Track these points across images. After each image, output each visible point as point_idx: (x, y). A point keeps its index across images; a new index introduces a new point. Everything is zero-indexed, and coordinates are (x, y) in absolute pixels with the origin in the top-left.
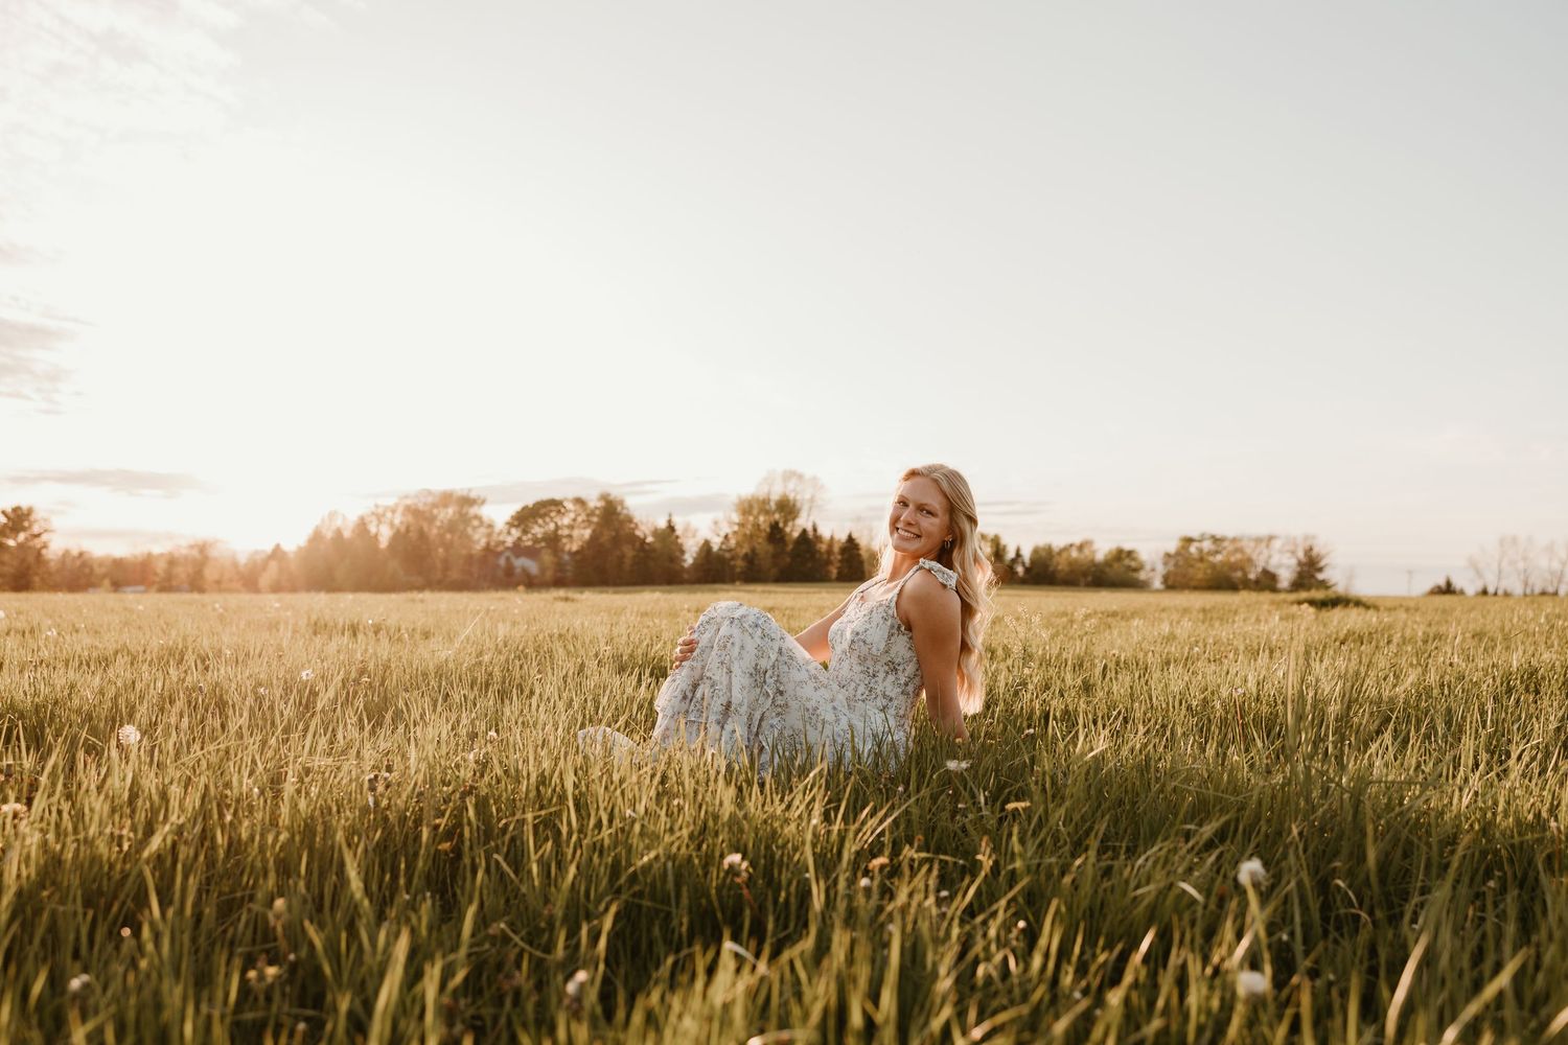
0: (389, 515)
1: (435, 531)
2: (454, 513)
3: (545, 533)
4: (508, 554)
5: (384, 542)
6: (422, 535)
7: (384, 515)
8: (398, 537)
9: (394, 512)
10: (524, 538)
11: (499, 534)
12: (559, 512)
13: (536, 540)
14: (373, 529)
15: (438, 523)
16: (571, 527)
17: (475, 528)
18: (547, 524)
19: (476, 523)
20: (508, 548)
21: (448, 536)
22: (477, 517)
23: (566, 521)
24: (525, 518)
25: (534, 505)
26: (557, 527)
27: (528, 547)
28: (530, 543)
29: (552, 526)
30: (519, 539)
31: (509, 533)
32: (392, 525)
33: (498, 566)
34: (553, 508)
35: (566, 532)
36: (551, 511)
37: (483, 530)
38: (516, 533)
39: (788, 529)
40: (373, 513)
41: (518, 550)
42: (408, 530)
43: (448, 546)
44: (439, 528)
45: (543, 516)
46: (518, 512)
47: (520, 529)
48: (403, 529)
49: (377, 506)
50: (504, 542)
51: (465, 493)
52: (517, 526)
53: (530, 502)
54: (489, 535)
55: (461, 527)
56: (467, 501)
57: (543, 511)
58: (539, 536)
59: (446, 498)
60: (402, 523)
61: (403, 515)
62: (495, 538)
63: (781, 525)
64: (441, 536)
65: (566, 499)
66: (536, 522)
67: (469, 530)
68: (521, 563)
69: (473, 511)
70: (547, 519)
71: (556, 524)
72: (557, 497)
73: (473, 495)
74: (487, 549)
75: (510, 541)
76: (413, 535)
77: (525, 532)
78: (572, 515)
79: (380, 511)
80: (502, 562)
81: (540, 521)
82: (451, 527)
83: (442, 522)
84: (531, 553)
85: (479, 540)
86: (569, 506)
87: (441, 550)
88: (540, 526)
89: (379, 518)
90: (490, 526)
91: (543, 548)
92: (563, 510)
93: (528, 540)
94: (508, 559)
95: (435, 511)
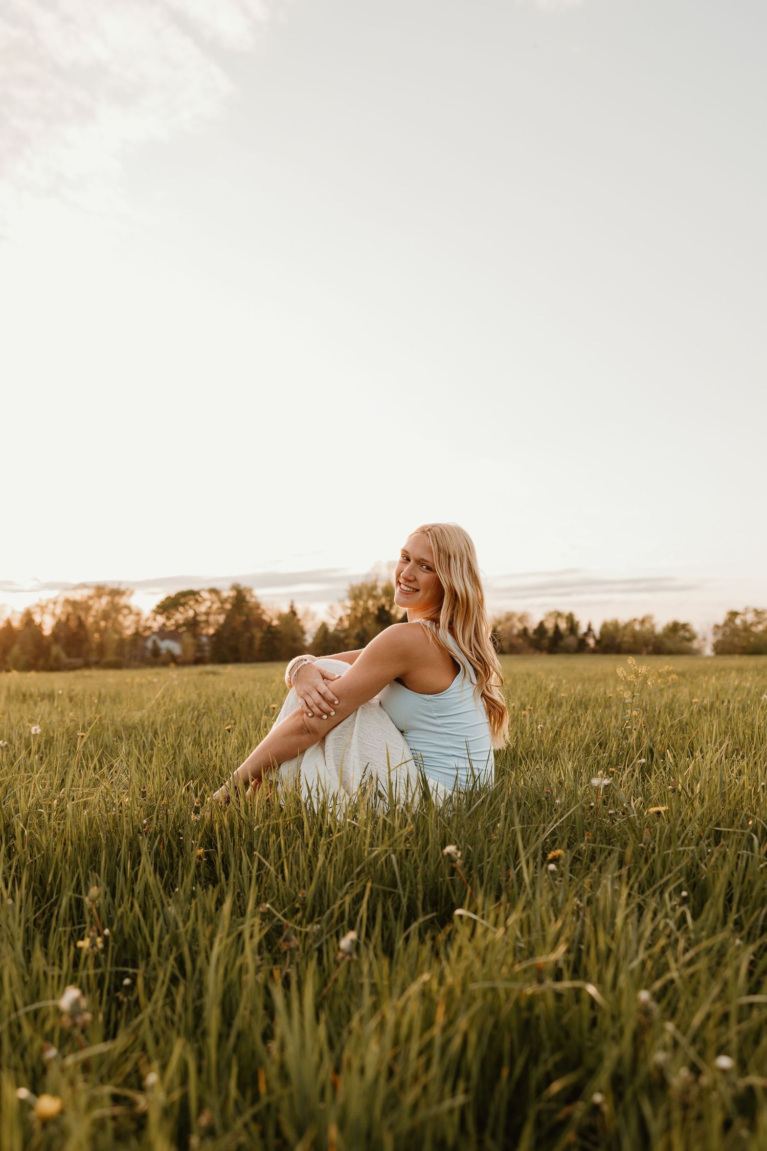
0: (51, 606)
1: (91, 620)
2: (108, 603)
3: (186, 619)
4: (154, 637)
5: (47, 631)
6: (81, 624)
7: (46, 606)
8: (60, 626)
9: (55, 603)
10: (168, 624)
11: (147, 620)
12: (197, 601)
13: (178, 626)
14: (37, 619)
15: (93, 612)
16: (207, 614)
17: (125, 616)
18: (187, 611)
19: (125, 611)
20: (154, 633)
21: (102, 623)
22: (127, 607)
23: (203, 609)
24: (168, 606)
25: (176, 596)
26: (196, 614)
27: (171, 632)
28: (173, 628)
29: (191, 613)
30: (164, 625)
31: (155, 619)
32: (54, 614)
33: (145, 648)
34: (191, 597)
35: (203, 618)
36: (190, 600)
37: (132, 618)
38: (161, 619)
39: (393, 612)
40: (37, 606)
41: (163, 633)
42: (68, 619)
43: (103, 632)
44: (95, 616)
45: (183, 605)
46: (163, 602)
47: (164, 616)
48: (64, 618)
49: (41, 599)
50: (150, 628)
51: (115, 586)
52: (161, 614)
53: (173, 592)
54: (138, 622)
55: (113, 615)
56: (116, 593)
57: (182, 600)
58: (181, 622)
59: (100, 590)
60: (62, 613)
61: (64, 606)
62: (143, 623)
63: (387, 608)
64: (96, 623)
65: (203, 590)
66: (177, 610)
67: (120, 618)
68: (166, 644)
69: (123, 601)
70: (187, 607)
71: (195, 611)
72: (195, 588)
73: (123, 588)
74: (137, 634)
75: (156, 626)
76: (73, 624)
77: (168, 618)
78: (208, 604)
79: (44, 603)
80: (149, 644)
81: (181, 609)
82: (106, 616)
83: (97, 611)
84: (173, 635)
85: (128, 626)
86: (205, 595)
87: (96, 636)
88: (181, 613)
89: (43, 609)
90: (138, 614)
91: (184, 632)
92: (199, 599)
93: (172, 625)
94: (154, 642)
95: (91, 602)
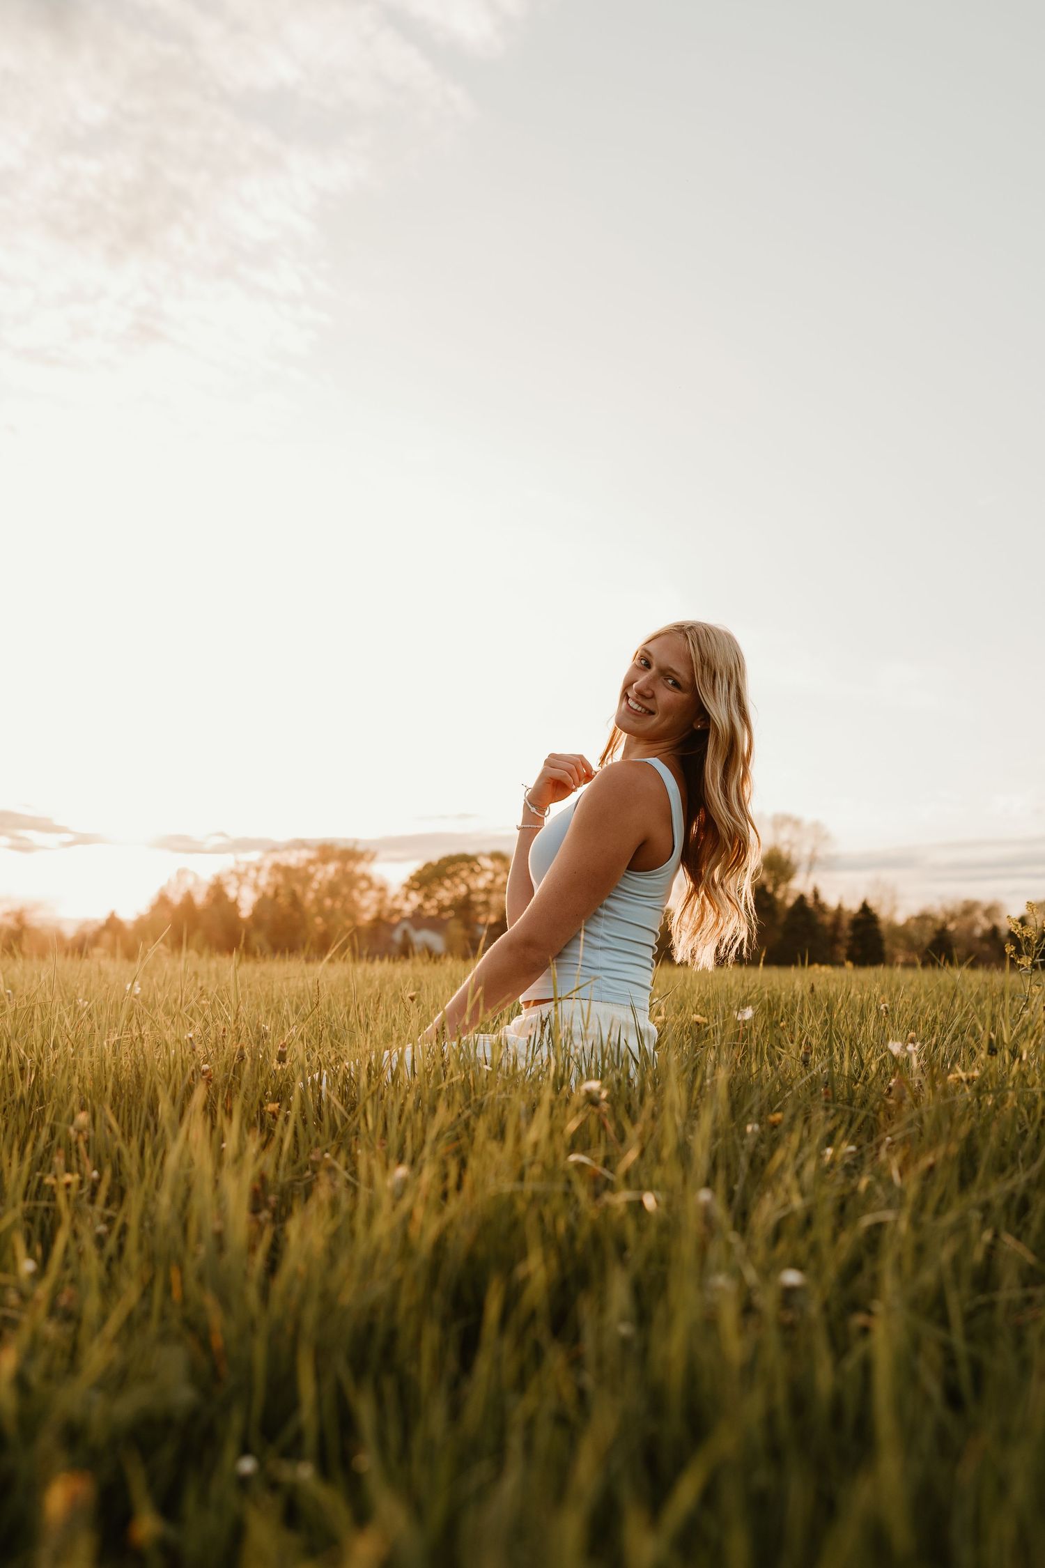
0: (252, 874)
1: (310, 896)
2: (337, 871)
3: (455, 899)
4: (405, 925)
5: (245, 912)
6: (295, 901)
7: (246, 874)
8: (263, 904)
9: (258, 869)
10: (427, 905)
11: (395, 898)
12: (472, 870)
13: (442, 909)
14: (231, 893)
15: (315, 885)
16: (488, 891)
17: (362, 892)
18: (456, 886)
19: (363, 884)
20: (404, 919)
21: (328, 902)
22: (365, 877)
23: (481, 883)
24: (427, 879)
25: (440, 862)
26: (470, 892)
27: (431, 918)
28: (433, 912)
29: (462, 890)
30: (420, 906)
31: (407, 898)
32: (256, 887)
33: (392, 942)
34: (464, 865)
35: (481, 897)
36: (462, 869)
37: (373, 894)
38: (416, 898)
39: (779, 895)
40: (232, 872)
41: (419, 919)
42: (276, 894)
43: (327, 915)
44: (316, 891)
45: (450, 876)
46: (419, 872)
47: (422, 893)
48: (270, 892)
49: (238, 863)
50: (399, 911)
51: (350, 846)
52: (417, 890)
53: (435, 855)
54: (381, 901)
55: (345, 890)
56: (350, 855)
57: (450, 870)
58: (447, 903)
59: (326, 852)
60: (269, 884)
61: (270, 874)
62: (388, 903)
63: (770, 889)
64: (319, 901)
65: (482, 854)
66: (441, 884)
67: (356, 894)
68: (422, 937)
69: (360, 868)
70: (457, 880)
71: (468, 886)
72: (470, 850)
73: (360, 848)
74: (378, 920)
75: (408, 908)
76: (283, 901)
77: (428, 897)
78: (489, 876)
79: (242, 869)
80: (397, 936)
81: (447, 883)
82: (333, 890)
83: (320, 883)
84: (435, 924)
85: (367, 907)
86: (486, 863)
87: (319, 920)
88: (447, 889)
89: (240, 877)
90: (382, 889)
91: (450, 918)
92: (477, 868)
93: (433, 907)
94: (405, 933)
95: (312, 869)
